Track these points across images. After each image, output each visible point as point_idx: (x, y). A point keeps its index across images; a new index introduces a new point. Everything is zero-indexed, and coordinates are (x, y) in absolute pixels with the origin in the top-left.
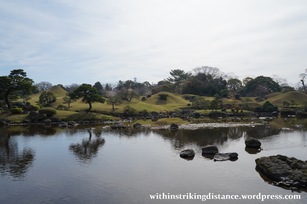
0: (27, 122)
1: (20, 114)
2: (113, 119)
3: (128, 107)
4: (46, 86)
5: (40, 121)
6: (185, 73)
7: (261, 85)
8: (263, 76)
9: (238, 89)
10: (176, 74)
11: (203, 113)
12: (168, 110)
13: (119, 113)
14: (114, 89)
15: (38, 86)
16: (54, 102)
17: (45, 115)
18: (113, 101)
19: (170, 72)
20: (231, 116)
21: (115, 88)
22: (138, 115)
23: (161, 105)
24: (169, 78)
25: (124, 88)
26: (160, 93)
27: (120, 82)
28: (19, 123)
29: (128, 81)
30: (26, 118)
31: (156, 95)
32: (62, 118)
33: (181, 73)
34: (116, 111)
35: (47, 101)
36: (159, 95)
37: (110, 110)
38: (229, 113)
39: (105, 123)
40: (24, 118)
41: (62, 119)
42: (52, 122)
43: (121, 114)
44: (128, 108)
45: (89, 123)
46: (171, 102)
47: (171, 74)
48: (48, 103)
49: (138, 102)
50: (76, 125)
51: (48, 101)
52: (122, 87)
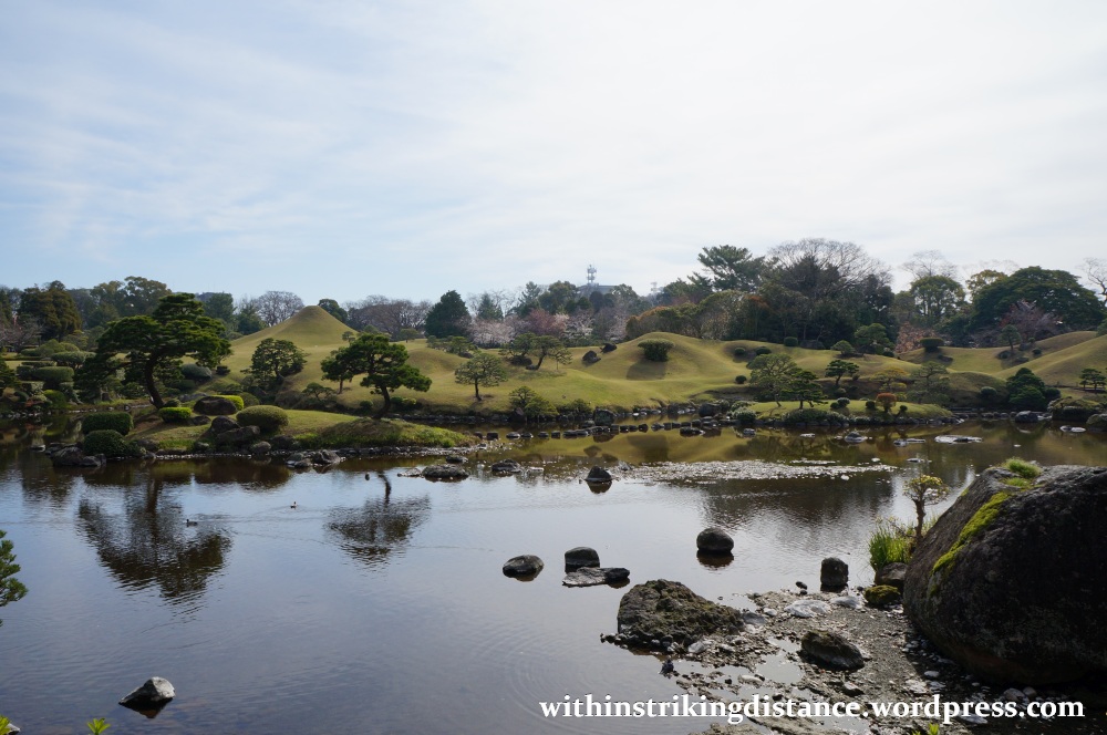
0: (203, 450)
1: (187, 425)
2: (453, 442)
3: (525, 390)
4: (282, 307)
5: (239, 446)
6: (754, 257)
7: (1030, 302)
8: (1038, 268)
9: (948, 316)
10: (718, 262)
11: (768, 415)
12: (665, 399)
13: (496, 412)
14: (509, 314)
15: (256, 305)
16: (295, 373)
17: (254, 429)
18: (476, 370)
19: (700, 255)
20: (860, 424)
21: (514, 308)
22: (557, 417)
23: (645, 378)
24: (697, 275)
25: (539, 313)
26: (646, 338)
27: (531, 286)
28: (184, 453)
29: (558, 284)
30: (203, 436)
31: (633, 346)
32: (303, 437)
33: (739, 259)
34: (485, 406)
35: (276, 369)
36: (640, 345)
37: (467, 399)
38: (858, 414)
39: (424, 453)
40: (197, 436)
41: (302, 441)
42: (273, 449)
43: (500, 413)
44: (523, 395)
45: (379, 453)
46: (681, 371)
47: (703, 260)
48: (278, 377)
49: (563, 371)
50: (338, 460)
51: (280, 368)
52: (535, 308)
